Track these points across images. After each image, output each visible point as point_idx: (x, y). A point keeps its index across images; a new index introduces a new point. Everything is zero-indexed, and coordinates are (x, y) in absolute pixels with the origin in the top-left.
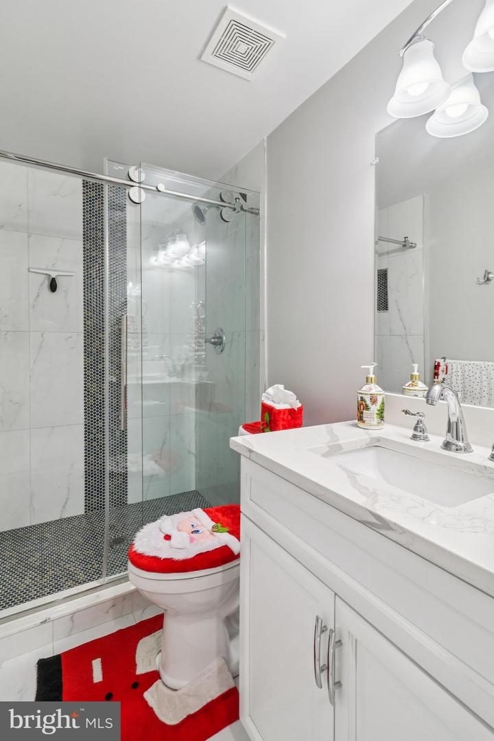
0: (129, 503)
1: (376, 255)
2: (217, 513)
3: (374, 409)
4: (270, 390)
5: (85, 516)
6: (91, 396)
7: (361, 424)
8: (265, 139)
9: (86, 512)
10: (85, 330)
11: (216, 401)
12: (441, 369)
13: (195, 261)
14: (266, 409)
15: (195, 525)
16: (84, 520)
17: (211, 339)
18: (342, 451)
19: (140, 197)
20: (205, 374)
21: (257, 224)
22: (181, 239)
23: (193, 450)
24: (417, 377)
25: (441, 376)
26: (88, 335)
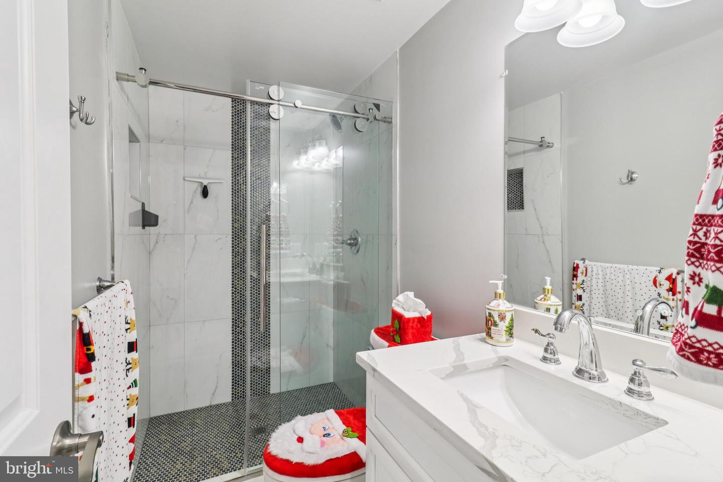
0: (271, 392)
1: (507, 156)
2: (348, 416)
3: (503, 326)
4: (401, 297)
5: (232, 404)
6: (238, 293)
7: (489, 340)
8: (398, 51)
9: (232, 400)
10: (233, 232)
11: (352, 300)
12: (580, 271)
13: (334, 164)
14: (396, 316)
15: (327, 428)
16: (231, 408)
17: (347, 240)
18: (468, 371)
19: (279, 114)
20: (342, 274)
21: (390, 132)
22: (320, 145)
23: (331, 343)
24: (550, 291)
25: (581, 278)
26: (236, 237)
